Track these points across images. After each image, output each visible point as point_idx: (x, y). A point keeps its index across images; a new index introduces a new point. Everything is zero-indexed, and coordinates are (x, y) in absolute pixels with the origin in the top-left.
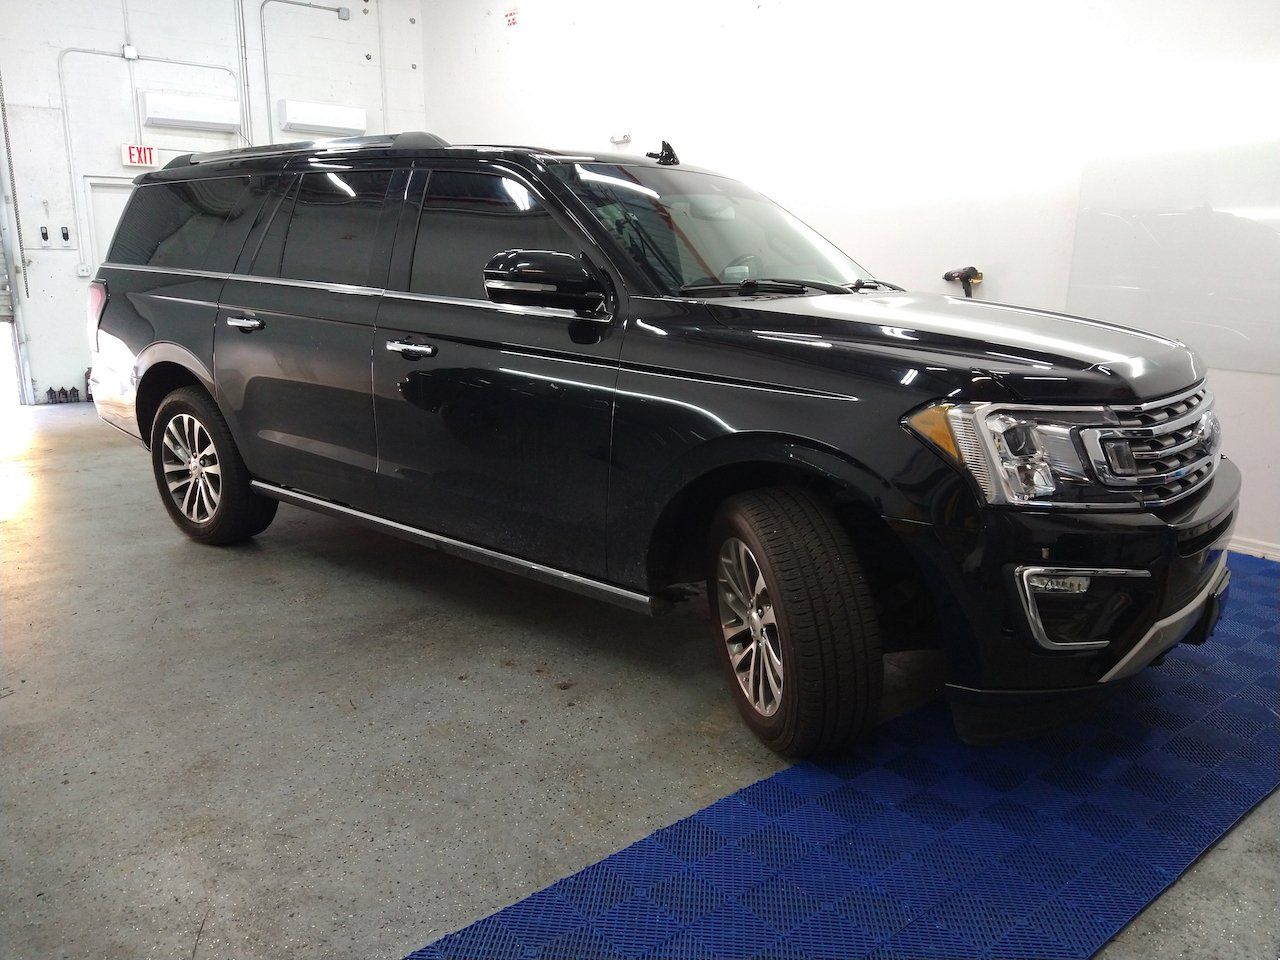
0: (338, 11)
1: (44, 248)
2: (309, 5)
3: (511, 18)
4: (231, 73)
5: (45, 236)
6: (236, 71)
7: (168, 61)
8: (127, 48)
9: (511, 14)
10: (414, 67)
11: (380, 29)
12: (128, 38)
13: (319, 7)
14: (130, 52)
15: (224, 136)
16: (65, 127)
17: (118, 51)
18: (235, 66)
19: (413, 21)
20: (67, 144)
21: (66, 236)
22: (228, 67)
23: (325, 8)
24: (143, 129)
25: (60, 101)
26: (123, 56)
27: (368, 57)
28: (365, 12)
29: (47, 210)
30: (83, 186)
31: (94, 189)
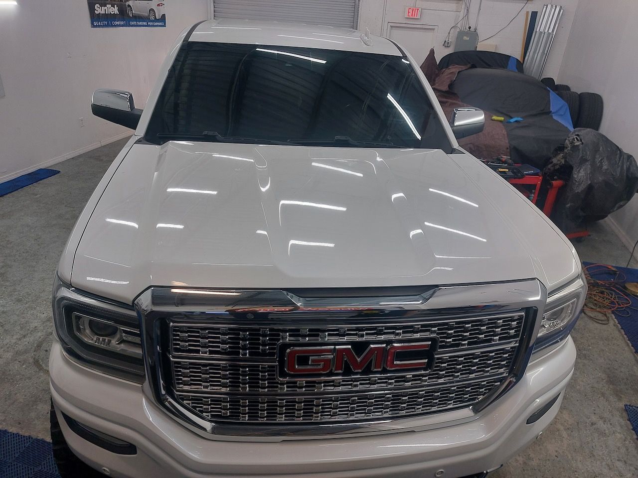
15: (456, 2)
20: (384, 7)
30: (387, 27)
31: (394, 28)
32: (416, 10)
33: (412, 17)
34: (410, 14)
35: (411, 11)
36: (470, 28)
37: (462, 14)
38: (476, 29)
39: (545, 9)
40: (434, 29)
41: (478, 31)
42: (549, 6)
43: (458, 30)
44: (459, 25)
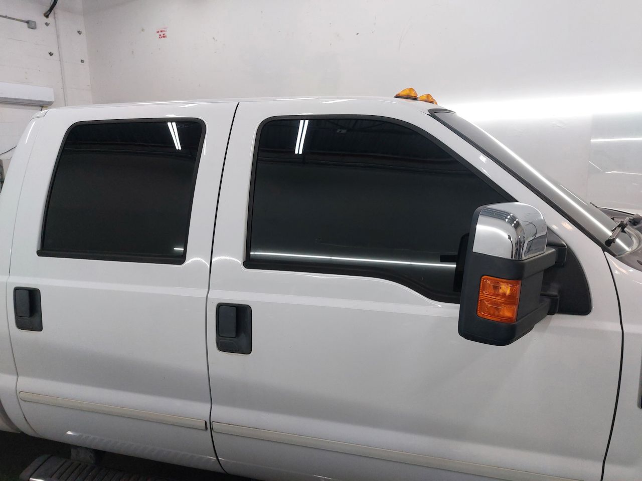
0: (28, 22)
2: (6, 17)
3: (160, 33)
9: (162, 31)
10: (82, 61)
11: (58, 37)
13: (14, 19)
19: (79, 33)
23: (17, 20)
27: (51, 54)
28: (47, 24)
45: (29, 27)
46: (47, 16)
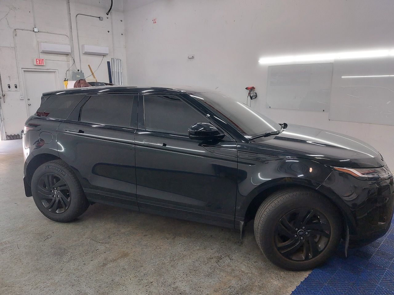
0: (99, 18)
1: (9, 91)
4: (67, 36)
5: (9, 87)
6: (69, 36)
7: (48, 33)
8: (35, 28)
9: (154, 20)
10: (122, 34)
11: (112, 23)
12: (35, 25)
13: (94, 17)
14: (36, 30)
15: (65, 56)
16: (15, 53)
17: (32, 29)
18: (69, 35)
19: (121, 21)
20: (16, 58)
21: (16, 87)
22: (67, 35)
23: (95, 17)
24: (40, 53)
25: (14, 45)
26: (34, 31)
27: (109, 32)
28: (107, 18)
29: (10, 79)
30: (21, 71)
31: (25, 72)
32: (42, 60)
33: (39, 65)
34: (38, 63)
35: (38, 60)
36: (78, 70)
37: (71, 62)
38: (81, 71)
39: (113, 61)
40: (54, 72)
41: (83, 72)
42: (115, 60)
43: (71, 72)
44: (71, 69)
45: (100, 20)
46: (108, 14)
